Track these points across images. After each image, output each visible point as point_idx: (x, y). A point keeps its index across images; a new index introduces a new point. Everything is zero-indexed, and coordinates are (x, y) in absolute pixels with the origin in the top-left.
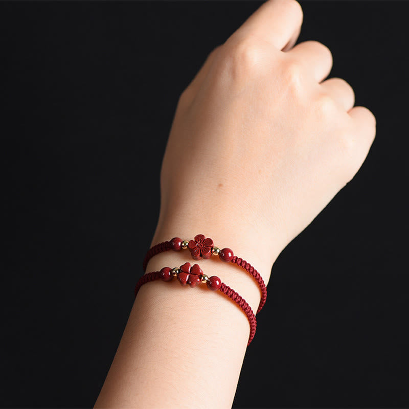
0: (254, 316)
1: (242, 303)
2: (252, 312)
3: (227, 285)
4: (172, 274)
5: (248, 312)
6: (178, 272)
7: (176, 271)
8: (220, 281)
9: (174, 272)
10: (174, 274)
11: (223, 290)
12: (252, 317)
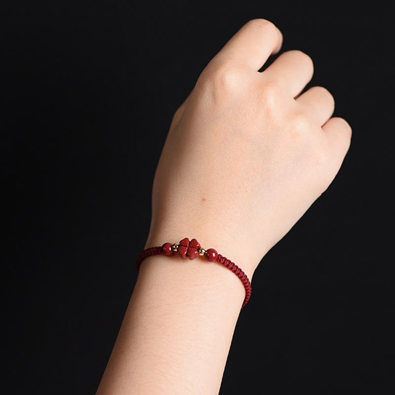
0: (249, 283)
1: (238, 272)
2: (248, 280)
3: (223, 256)
4: (173, 249)
5: (244, 280)
6: (177, 247)
7: (176, 247)
8: (216, 253)
9: (174, 247)
10: (175, 249)
11: (220, 261)
12: (247, 285)
